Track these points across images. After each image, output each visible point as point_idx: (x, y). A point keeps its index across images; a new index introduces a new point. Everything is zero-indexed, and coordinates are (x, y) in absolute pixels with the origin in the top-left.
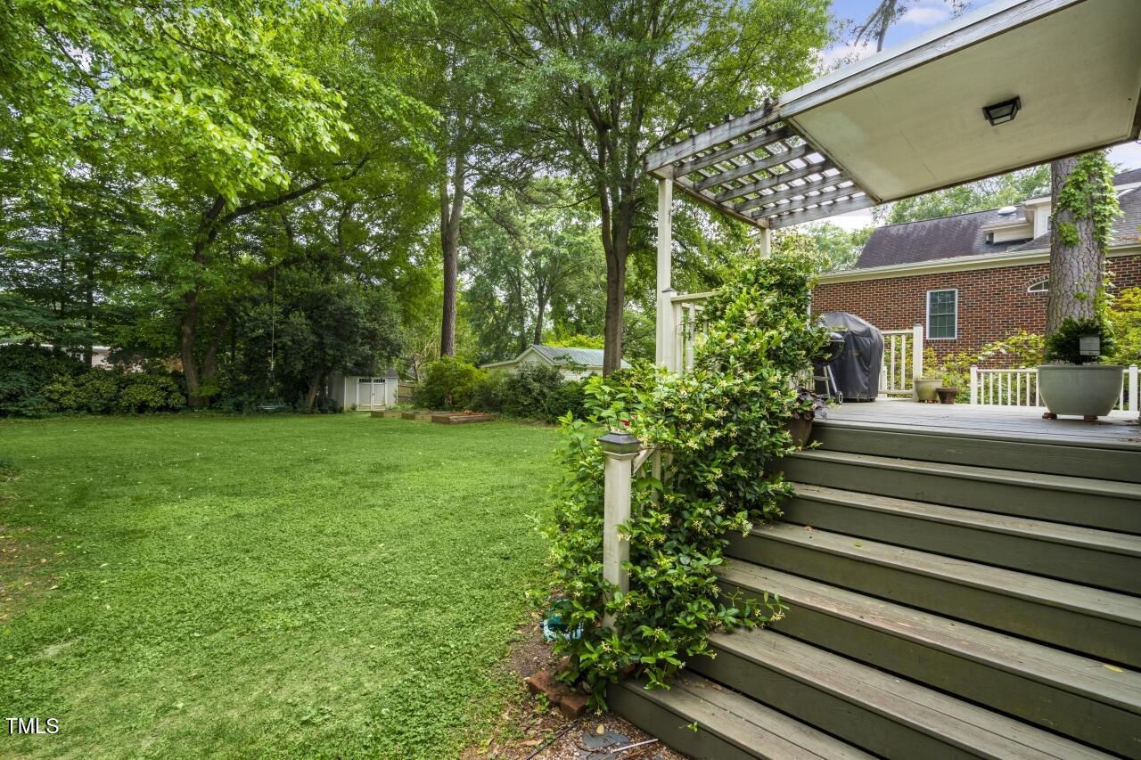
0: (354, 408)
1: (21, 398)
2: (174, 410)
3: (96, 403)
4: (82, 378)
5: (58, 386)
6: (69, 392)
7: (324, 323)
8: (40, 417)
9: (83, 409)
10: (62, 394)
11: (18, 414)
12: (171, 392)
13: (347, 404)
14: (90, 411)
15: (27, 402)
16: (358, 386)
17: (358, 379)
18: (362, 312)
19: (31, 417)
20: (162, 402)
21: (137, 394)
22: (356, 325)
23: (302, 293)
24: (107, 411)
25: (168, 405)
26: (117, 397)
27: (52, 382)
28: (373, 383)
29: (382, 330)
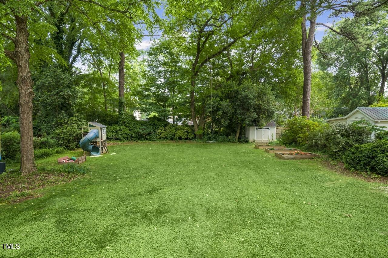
0: (254, 141)
1: (151, 134)
2: (190, 139)
3: (169, 136)
4: (166, 128)
5: (160, 131)
6: (163, 132)
7: (236, 104)
8: (155, 141)
9: (166, 138)
10: (161, 133)
11: (150, 140)
12: (188, 133)
13: (251, 139)
14: (167, 139)
15: (152, 136)
16: (256, 131)
17: (256, 128)
18: (252, 97)
19: (153, 141)
20: (186, 136)
21: (179, 133)
22: (249, 104)
23: (228, 91)
24: (172, 139)
25: (188, 138)
26: (174, 135)
27: (159, 129)
28: (263, 130)
29: (263, 105)
